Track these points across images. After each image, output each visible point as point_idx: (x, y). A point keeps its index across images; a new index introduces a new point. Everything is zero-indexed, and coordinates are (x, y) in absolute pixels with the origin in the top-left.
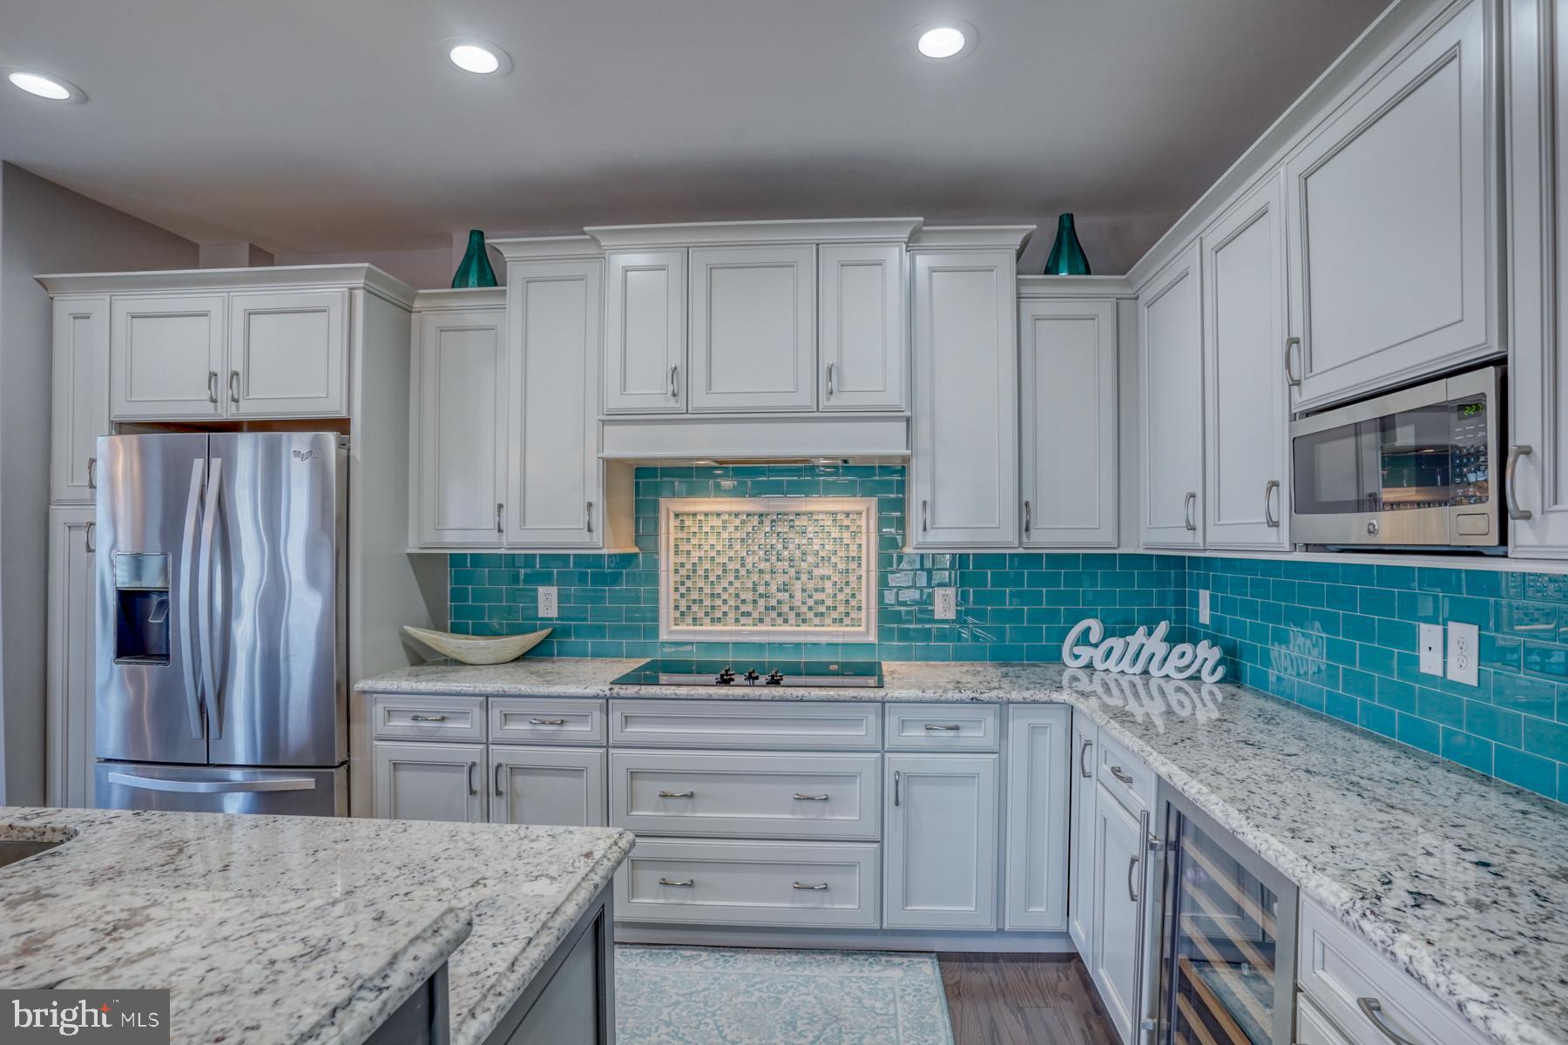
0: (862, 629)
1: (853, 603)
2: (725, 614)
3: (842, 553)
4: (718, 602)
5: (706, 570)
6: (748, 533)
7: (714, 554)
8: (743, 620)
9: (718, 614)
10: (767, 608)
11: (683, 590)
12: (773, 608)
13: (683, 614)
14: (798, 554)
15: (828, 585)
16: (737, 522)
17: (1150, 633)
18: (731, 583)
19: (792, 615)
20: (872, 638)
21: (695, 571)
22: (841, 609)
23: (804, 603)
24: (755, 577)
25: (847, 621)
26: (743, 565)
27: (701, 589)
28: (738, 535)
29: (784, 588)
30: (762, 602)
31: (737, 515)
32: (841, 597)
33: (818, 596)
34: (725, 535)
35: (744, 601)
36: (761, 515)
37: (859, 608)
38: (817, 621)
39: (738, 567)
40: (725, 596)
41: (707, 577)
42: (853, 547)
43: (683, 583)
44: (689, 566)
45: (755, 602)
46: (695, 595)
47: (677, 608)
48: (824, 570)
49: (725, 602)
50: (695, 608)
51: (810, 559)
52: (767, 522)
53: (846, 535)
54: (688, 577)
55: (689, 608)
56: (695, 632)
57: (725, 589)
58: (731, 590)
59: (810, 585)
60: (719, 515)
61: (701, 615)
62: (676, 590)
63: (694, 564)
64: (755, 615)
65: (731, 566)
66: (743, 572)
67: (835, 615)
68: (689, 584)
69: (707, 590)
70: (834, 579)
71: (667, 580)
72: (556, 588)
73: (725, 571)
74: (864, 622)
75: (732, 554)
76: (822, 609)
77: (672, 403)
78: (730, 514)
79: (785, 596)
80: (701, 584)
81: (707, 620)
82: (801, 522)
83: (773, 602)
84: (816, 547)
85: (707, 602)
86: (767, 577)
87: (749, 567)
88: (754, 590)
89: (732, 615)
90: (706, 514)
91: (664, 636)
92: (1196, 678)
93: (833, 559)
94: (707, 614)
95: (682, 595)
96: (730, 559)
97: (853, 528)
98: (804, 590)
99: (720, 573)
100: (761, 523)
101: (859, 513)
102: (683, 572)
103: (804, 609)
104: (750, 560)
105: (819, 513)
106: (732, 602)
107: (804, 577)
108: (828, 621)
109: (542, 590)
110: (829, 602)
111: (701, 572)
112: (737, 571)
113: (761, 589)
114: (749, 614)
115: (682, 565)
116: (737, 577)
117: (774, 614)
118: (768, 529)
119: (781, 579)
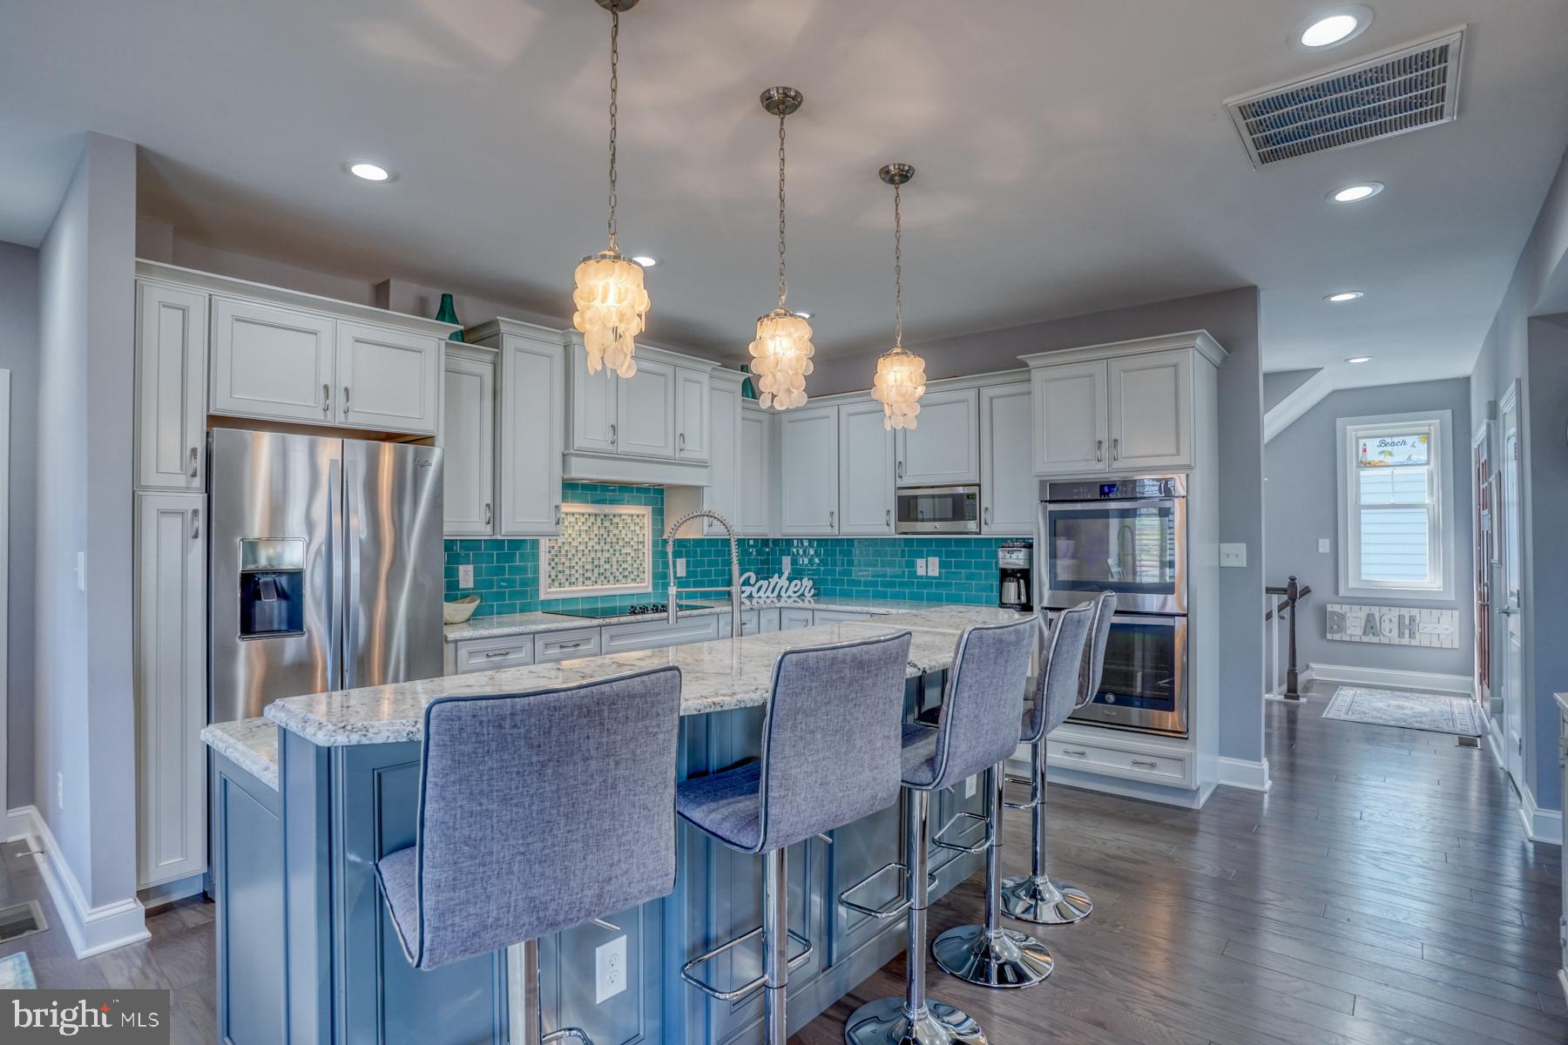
0: (645, 584)
1: (641, 569)
2: (577, 579)
3: (635, 539)
4: (573, 572)
5: (567, 551)
6: (589, 527)
7: (570, 540)
8: (587, 582)
9: (573, 580)
10: (599, 574)
11: (553, 564)
12: (602, 574)
13: (553, 580)
14: (614, 540)
15: (629, 558)
16: (583, 520)
17: (780, 578)
18: (580, 559)
19: (611, 578)
20: (650, 590)
21: (560, 551)
22: (635, 573)
23: (618, 570)
24: (593, 555)
25: (638, 580)
26: (587, 548)
27: (563, 563)
28: (585, 528)
29: (608, 561)
30: (596, 571)
31: (583, 515)
32: (635, 566)
33: (624, 566)
34: (577, 528)
35: (587, 570)
36: (596, 515)
37: (644, 572)
38: (624, 581)
39: (584, 548)
40: (577, 568)
41: (567, 555)
42: (641, 536)
43: (553, 560)
44: (556, 548)
45: (593, 570)
46: (560, 568)
47: (550, 576)
48: (628, 550)
49: (577, 571)
50: (560, 576)
51: (621, 543)
52: (599, 520)
53: (638, 528)
54: (556, 556)
55: (557, 576)
56: (560, 592)
57: (577, 563)
58: (580, 564)
59: (621, 559)
60: (573, 514)
61: (563, 580)
62: (550, 564)
63: (560, 547)
64: (593, 579)
65: (581, 548)
66: (586, 552)
67: (632, 576)
68: (556, 560)
69: (567, 564)
70: (632, 555)
71: (544, 558)
72: (472, 566)
73: (577, 551)
74: (646, 580)
75: (580, 540)
76: (626, 573)
77: (610, 447)
78: (579, 514)
79: (607, 566)
80: (563, 560)
81: (567, 583)
82: (616, 520)
83: (602, 571)
84: (623, 536)
85: (567, 572)
86: (599, 555)
87: (590, 548)
88: (593, 563)
89: (581, 580)
90: (567, 514)
91: (542, 597)
92: (803, 595)
93: (632, 543)
94: (567, 579)
95: (553, 568)
96: (580, 543)
97: (641, 525)
98: (618, 562)
99: (574, 552)
100: (596, 520)
101: (644, 516)
102: (553, 552)
103: (618, 574)
104: (590, 544)
105: (625, 514)
106: (580, 571)
107: (617, 554)
108: (629, 580)
109: (461, 568)
110: (630, 570)
111: (563, 552)
112: (583, 551)
113: (596, 563)
114: (587, 579)
115: (553, 547)
116: (583, 555)
117: (602, 578)
118: (599, 524)
119: (607, 555)
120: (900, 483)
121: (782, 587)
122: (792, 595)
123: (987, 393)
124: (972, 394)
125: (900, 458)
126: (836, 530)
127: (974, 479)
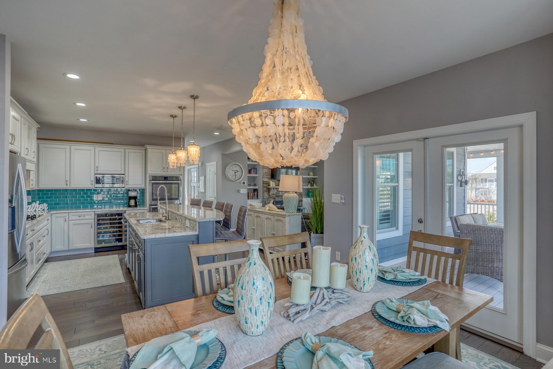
120: (96, 172)
121: (37, 207)
122: (40, 210)
123: (127, 151)
124: (123, 150)
125: (97, 165)
126: (68, 186)
127: (123, 173)
